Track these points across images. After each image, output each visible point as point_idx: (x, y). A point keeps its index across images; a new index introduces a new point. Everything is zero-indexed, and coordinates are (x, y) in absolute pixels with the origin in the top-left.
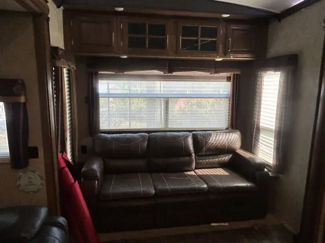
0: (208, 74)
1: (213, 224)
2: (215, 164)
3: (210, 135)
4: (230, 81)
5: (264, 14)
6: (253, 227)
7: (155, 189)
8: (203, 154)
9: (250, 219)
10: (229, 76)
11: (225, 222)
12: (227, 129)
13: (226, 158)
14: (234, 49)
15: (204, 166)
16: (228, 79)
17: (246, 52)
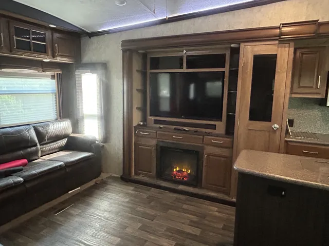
0: (36, 72)
1: (69, 192)
2: (56, 149)
3: (48, 125)
4: (55, 79)
5: (77, 30)
6: (96, 183)
7: (22, 178)
8: (46, 142)
9: (92, 180)
10: (53, 74)
11: (78, 187)
12: (57, 119)
13: (63, 142)
14: (59, 54)
15: (47, 153)
16: (53, 77)
17: (65, 56)
